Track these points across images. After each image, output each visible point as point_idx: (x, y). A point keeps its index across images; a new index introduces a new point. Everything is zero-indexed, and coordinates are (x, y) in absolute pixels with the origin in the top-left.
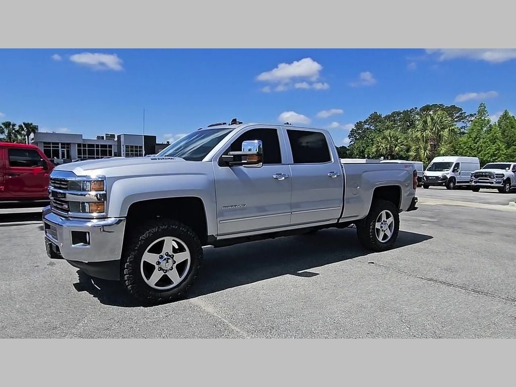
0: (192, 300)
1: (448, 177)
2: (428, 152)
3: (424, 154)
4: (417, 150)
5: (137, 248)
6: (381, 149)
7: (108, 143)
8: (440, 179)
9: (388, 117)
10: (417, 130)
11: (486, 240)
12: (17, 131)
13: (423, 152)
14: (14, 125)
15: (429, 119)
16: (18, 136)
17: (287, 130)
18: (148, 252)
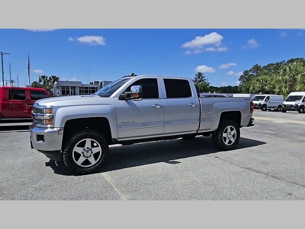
0: (102, 174)
1: (299, 105)
2: (287, 89)
3: (285, 91)
4: (280, 88)
5: (70, 144)
6: (256, 87)
7: (95, 86)
8: (293, 107)
9: (265, 67)
10: (279, 75)
11: (302, 146)
12: (48, 81)
13: (284, 89)
14: (47, 77)
15: (288, 68)
16: (49, 83)
17: (164, 79)
18: (77, 146)
